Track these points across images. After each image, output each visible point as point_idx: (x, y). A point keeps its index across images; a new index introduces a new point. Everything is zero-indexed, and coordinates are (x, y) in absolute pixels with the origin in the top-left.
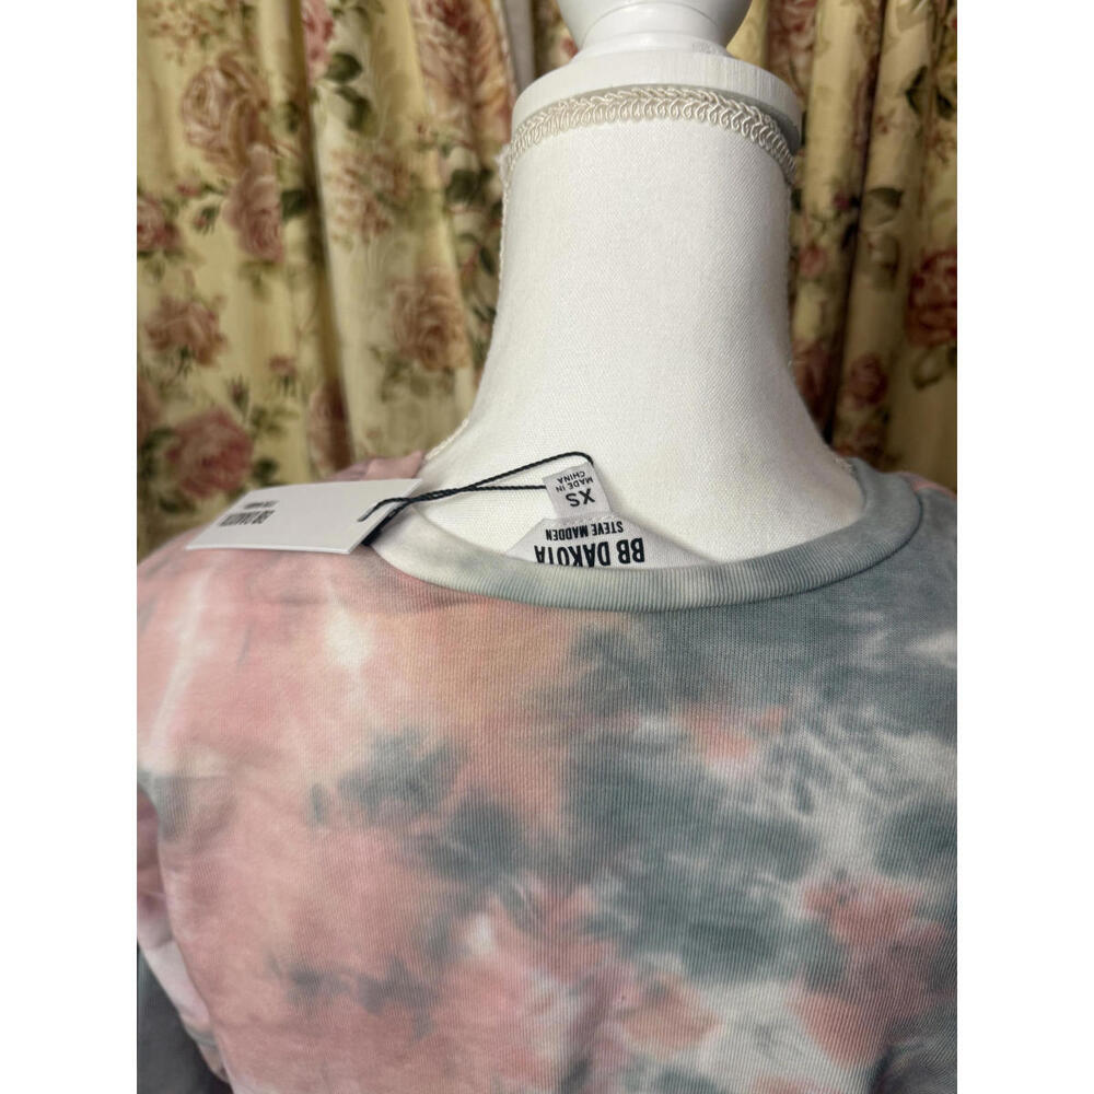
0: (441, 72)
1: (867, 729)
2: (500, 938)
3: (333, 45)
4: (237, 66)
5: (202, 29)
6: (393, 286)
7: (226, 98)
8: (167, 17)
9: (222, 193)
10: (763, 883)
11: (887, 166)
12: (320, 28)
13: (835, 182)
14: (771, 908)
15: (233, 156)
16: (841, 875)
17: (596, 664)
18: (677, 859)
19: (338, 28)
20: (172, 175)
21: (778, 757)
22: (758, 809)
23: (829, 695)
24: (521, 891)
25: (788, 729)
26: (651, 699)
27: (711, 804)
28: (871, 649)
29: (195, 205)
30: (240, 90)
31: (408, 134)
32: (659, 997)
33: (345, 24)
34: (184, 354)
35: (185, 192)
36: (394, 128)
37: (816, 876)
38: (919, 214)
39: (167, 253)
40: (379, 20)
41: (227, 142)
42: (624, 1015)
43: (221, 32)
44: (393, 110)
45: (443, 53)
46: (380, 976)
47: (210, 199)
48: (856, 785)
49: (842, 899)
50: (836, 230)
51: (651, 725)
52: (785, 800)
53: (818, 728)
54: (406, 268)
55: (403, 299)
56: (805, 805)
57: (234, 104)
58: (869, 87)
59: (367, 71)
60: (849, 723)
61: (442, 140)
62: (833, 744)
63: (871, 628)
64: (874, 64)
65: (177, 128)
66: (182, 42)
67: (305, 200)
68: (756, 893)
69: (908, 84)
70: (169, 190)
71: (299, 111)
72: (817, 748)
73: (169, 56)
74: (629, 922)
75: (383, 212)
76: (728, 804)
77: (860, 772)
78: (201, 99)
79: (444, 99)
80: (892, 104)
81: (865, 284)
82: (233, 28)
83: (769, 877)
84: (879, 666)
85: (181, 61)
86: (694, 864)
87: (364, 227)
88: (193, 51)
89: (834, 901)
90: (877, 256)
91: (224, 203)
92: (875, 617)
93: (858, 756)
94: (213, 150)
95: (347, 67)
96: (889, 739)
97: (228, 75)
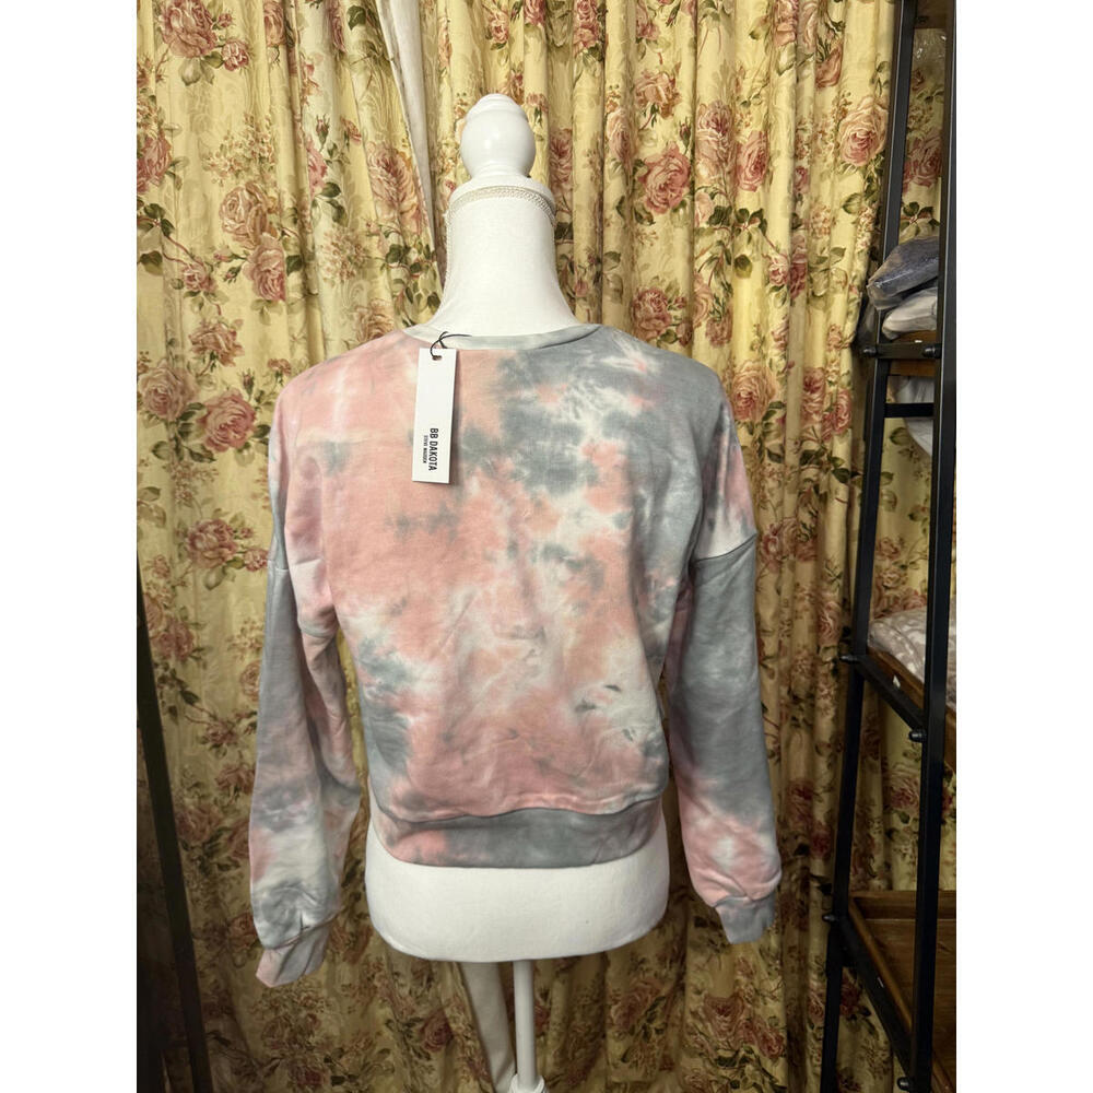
0: (384, 194)
1: (591, 387)
2: (482, 485)
3: (325, 179)
4: (256, 188)
5: (237, 168)
6: (356, 308)
7: (250, 206)
8: (215, 160)
9: (245, 259)
10: (569, 448)
11: (612, 242)
12: (320, 171)
13: (588, 250)
14: (572, 457)
15: (252, 239)
16: (592, 440)
17: (506, 371)
18: (540, 443)
19: (329, 170)
20: (213, 249)
21: (567, 400)
22: (563, 420)
23: (578, 376)
24: (489, 462)
25: (569, 389)
26: (527, 384)
27: (548, 420)
28: (589, 361)
29: (225, 267)
30: (258, 202)
31: (362, 227)
32: (539, 506)
33: (332, 168)
34: (213, 357)
35: (219, 259)
36: (356, 223)
37: (585, 442)
38: (632, 270)
39: (206, 294)
40: (348, 167)
41: (249, 230)
42: (527, 519)
43: (248, 170)
44: (355, 214)
45: (385, 185)
46: (436, 512)
47: (236, 263)
48: (592, 407)
49: (594, 450)
50: (591, 273)
51: (526, 394)
52: (571, 415)
53: (577, 388)
54: (363, 299)
55: (362, 317)
56: (577, 416)
57: (254, 208)
58: (600, 205)
59: (343, 193)
60: (587, 385)
61: (384, 229)
62: (582, 393)
63: (588, 355)
64: (601, 195)
65: (217, 222)
66: (222, 174)
67: (301, 261)
68: (567, 453)
69: (617, 204)
70: (210, 257)
71: (298, 213)
72: (577, 394)
73: (214, 181)
74: (526, 472)
75: (351, 268)
76: (554, 420)
77: (592, 402)
78: (233, 205)
79: (386, 207)
80: (611, 213)
81: (607, 299)
82: (255, 169)
83: (570, 445)
84: (593, 366)
85: (221, 185)
86: (545, 444)
87: (341, 275)
88: (230, 179)
89: (591, 452)
90: (612, 285)
91: (246, 265)
92: (589, 351)
93: (591, 396)
94: (238, 235)
95: (333, 190)
96: (598, 390)
97: (251, 193)
